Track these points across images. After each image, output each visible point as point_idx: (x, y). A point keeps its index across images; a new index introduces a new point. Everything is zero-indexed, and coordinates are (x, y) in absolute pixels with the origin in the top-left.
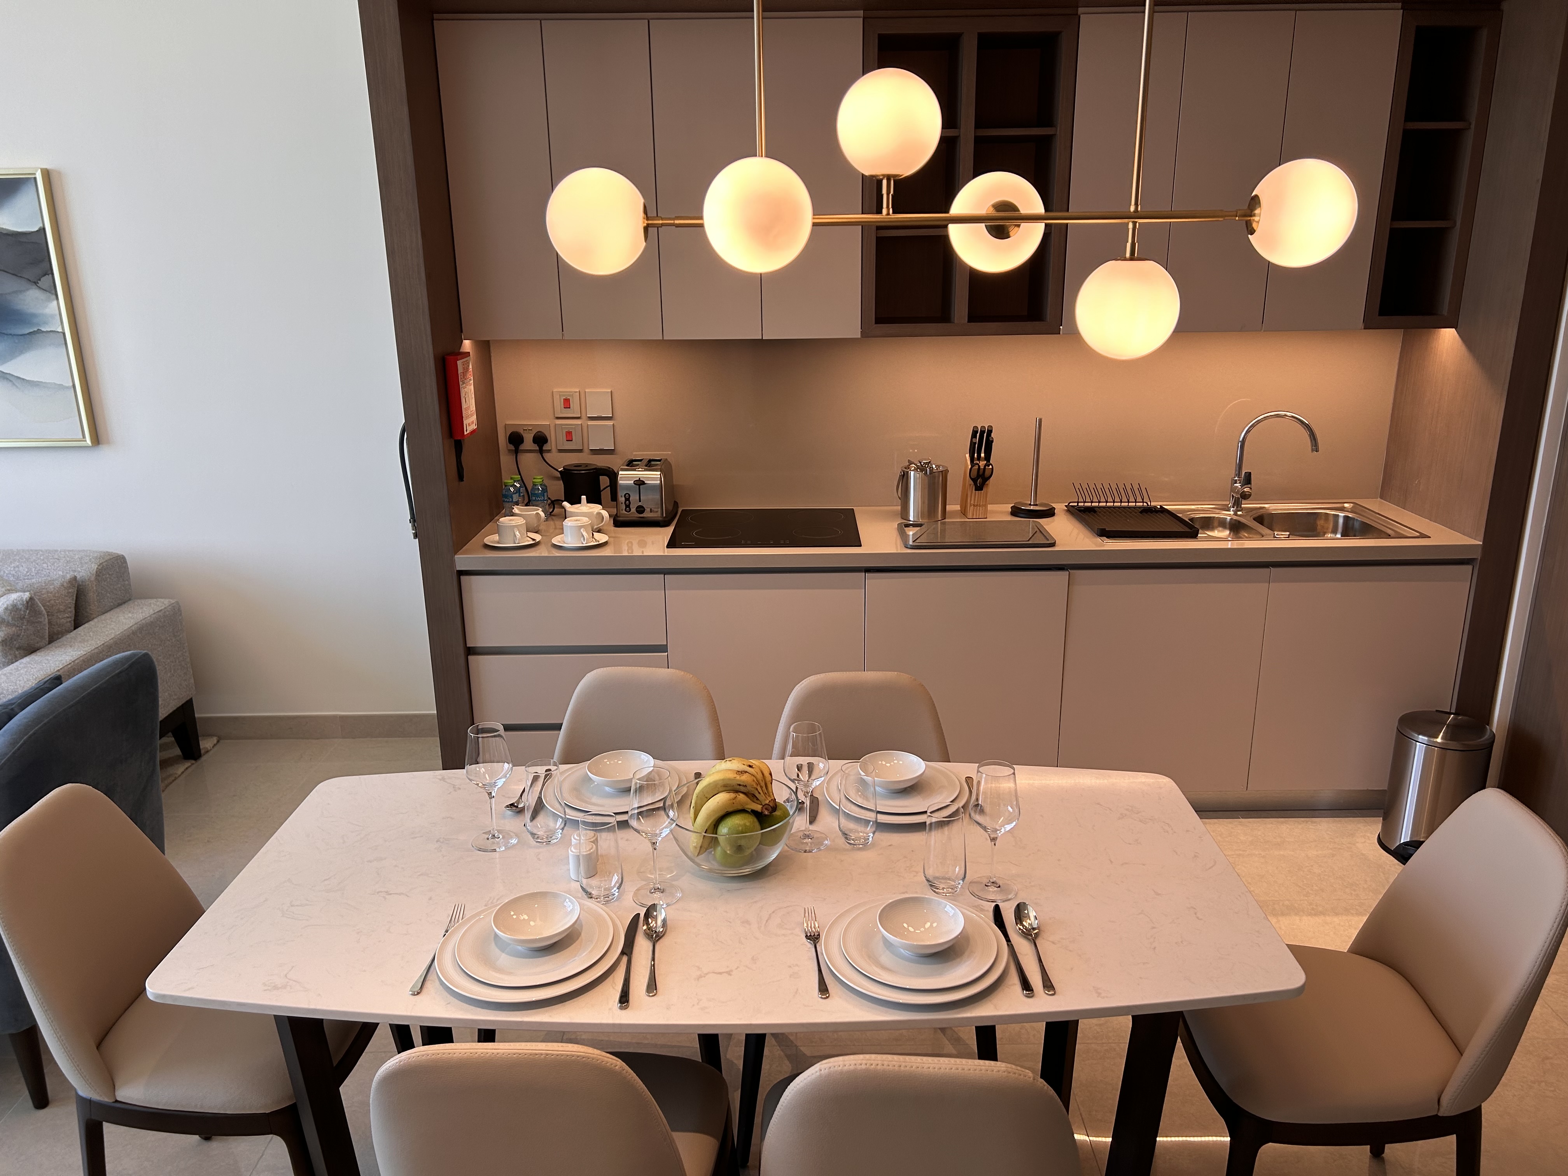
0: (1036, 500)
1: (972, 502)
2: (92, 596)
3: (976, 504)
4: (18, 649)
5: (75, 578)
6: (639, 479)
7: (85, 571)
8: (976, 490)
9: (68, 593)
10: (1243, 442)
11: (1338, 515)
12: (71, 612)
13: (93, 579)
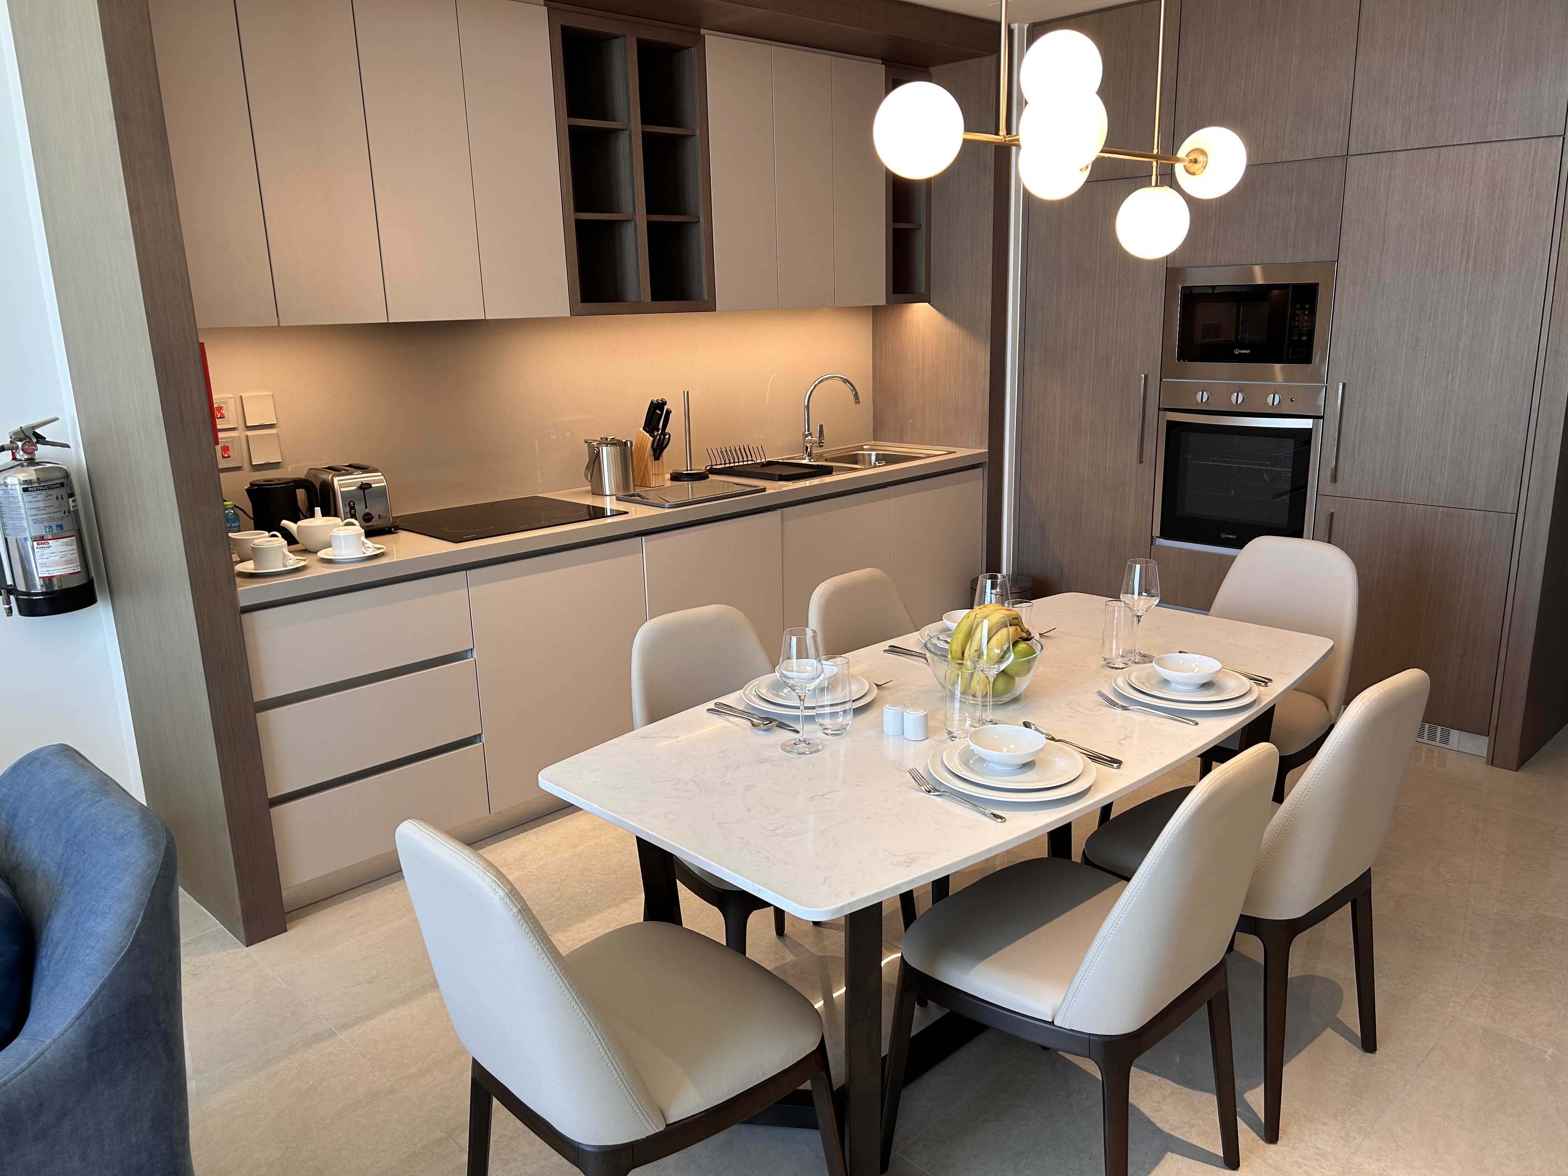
0: (691, 467)
1: (654, 472)
3: (656, 473)
6: (362, 483)
8: (655, 460)
10: (808, 407)
11: (871, 454)
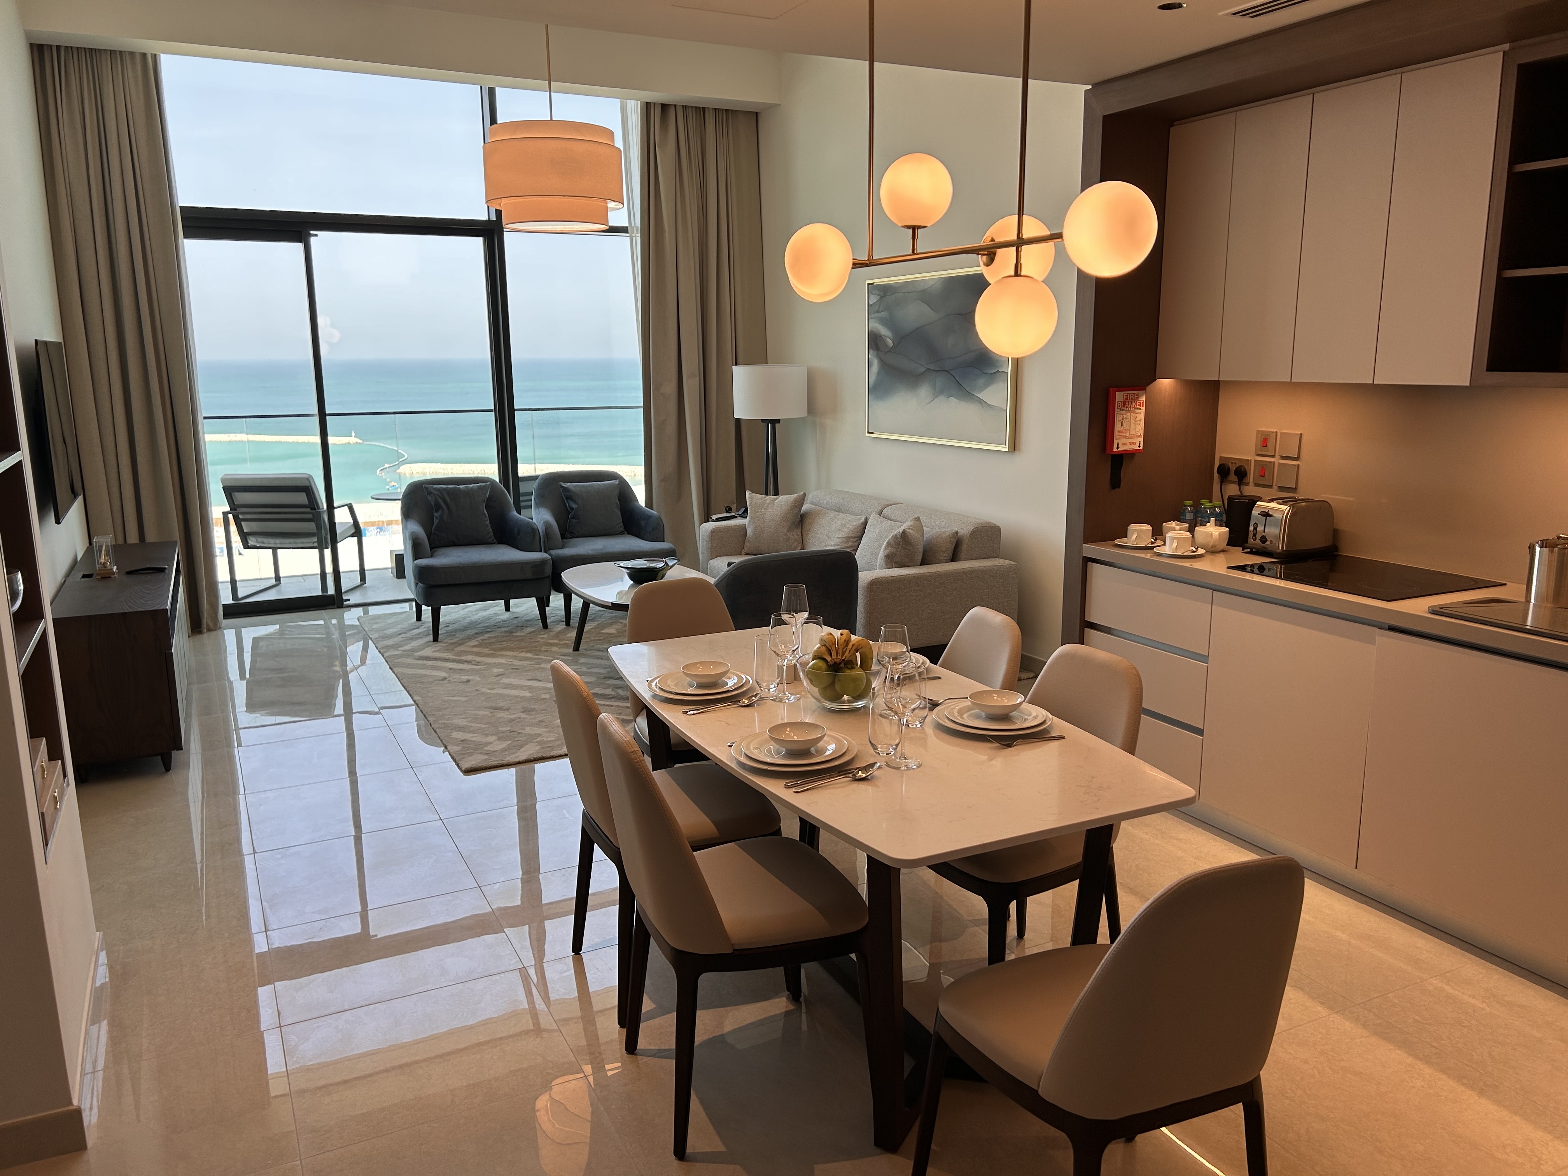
2: (964, 547)
4: (895, 563)
5: (957, 533)
6: (1267, 511)
7: (964, 530)
9: (951, 541)
12: (948, 554)
13: (968, 536)
